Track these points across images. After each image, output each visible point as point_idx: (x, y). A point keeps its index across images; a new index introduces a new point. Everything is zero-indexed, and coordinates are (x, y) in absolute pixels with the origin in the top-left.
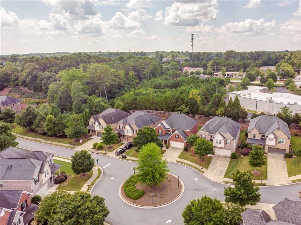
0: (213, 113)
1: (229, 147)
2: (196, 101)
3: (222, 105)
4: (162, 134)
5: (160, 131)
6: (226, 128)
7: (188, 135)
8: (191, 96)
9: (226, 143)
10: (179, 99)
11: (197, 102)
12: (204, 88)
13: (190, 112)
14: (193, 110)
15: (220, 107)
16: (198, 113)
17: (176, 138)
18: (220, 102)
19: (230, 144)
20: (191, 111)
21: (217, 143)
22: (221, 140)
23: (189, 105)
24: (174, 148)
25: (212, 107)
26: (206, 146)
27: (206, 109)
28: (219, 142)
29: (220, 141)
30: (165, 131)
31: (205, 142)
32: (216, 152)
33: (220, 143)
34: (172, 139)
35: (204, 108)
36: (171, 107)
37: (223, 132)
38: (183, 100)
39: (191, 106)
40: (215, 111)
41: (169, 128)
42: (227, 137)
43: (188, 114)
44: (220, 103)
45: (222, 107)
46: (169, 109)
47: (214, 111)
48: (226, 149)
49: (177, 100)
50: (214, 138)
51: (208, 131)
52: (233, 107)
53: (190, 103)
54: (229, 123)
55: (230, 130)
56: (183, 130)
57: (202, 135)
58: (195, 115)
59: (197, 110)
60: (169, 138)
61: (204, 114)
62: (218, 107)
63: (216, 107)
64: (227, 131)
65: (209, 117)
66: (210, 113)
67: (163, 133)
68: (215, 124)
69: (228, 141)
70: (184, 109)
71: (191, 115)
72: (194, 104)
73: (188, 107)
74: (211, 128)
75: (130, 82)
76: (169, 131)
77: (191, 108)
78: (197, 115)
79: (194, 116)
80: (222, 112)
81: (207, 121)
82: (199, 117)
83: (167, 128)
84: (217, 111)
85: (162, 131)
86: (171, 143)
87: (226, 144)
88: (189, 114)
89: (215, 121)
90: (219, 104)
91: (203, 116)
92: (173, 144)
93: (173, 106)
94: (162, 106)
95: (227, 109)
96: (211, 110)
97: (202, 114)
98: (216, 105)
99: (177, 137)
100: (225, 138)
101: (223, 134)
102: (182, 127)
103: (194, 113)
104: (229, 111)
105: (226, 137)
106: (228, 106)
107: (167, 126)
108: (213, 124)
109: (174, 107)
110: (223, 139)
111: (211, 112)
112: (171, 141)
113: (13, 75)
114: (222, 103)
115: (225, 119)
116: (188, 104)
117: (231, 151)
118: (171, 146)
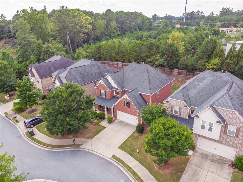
0: (201, 67)
1: (233, 141)
2: (177, 49)
3: (217, 55)
4: (105, 97)
5: (103, 92)
6: (229, 95)
7: (148, 102)
8: (170, 41)
9: (224, 130)
10: (154, 47)
11: (178, 51)
12: (192, 35)
13: (165, 65)
14: (171, 63)
15: (213, 58)
16: (178, 66)
17: (125, 106)
18: (214, 50)
19: (237, 136)
20: (168, 63)
21: (203, 127)
22: (213, 124)
23: (167, 55)
24: (122, 123)
25: (199, 59)
26: (173, 140)
27: (190, 61)
28: (207, 127)
29: (211, 124)
30: (109, 93)
31: (171, 130)
32: (198, 144)
33: (210, 129)
34: (118, 108)
35: (187, 60)
36: (141, 57)
37: (220, 105)
38: (158, 47)
39: (168, 57)
40: (205, 63)
41: (117, 87)
42: (229, 118)
43: (163, 68)
44: (215, 52)
45: (217, 58)
46: (139, 61)
47: (202, 64)
48: (225, 144)
49: (150, 49)
50: (197, 116)
51: (187, 99)
52: (236, 57)
53: (167, 52)
54: (234, 85)
55: (238, 101)
56: (140, 93)
57: (172, 107)
58: (172, 69)
59: (177, 62)
60: (115, 104)
61: (186, 68)
62: (210, 58)
63: (206, 58)
64: (230, 105)
65: (194, 73)
66: (196, 68)
67: (106, 94)
68: (202, 85)
69: (232, 129)
70: (157, 60)
71: (167, 69)
72: (173, 54)
73: (164, 57)
74: (193, 93)
75: (111, 34)
76: (117, 93)
77: (169, 58)
78: (176, 69)
79: (172, 71)
80: (215, 65)
81: (188, 79)
82: (178, 73)
83: (114, 87)
84: (207, 64)
85: (105, 92)
86: (117, 113)
87: (225, 133)
88: (165, 68)
89: (204, 79)
90: (212, 54)
91: (185, 72)
92: (122, 116)
93: (144, 56)
94: (130, 57)
95: (226, 61)
96: (198, 63)
97: (185, 69)
98: (206, 55)
99: (127, 105)
100: (224, 121)
101: (219, 111)
102: (139, 88)
103: (171, 67)
104: (229, 64)
105: (226, 118)
106: (228, 56)
107: (114, 85)
108: (198, 85)
109: (145, 58)
110: (219, 122)
111: (198, 65)
112: (118, 111)
113: (6, 27)
114: (218, 51)
115: (226, 76)
116: (165, 52)
117: (235, 149)
118: (118, 118)
